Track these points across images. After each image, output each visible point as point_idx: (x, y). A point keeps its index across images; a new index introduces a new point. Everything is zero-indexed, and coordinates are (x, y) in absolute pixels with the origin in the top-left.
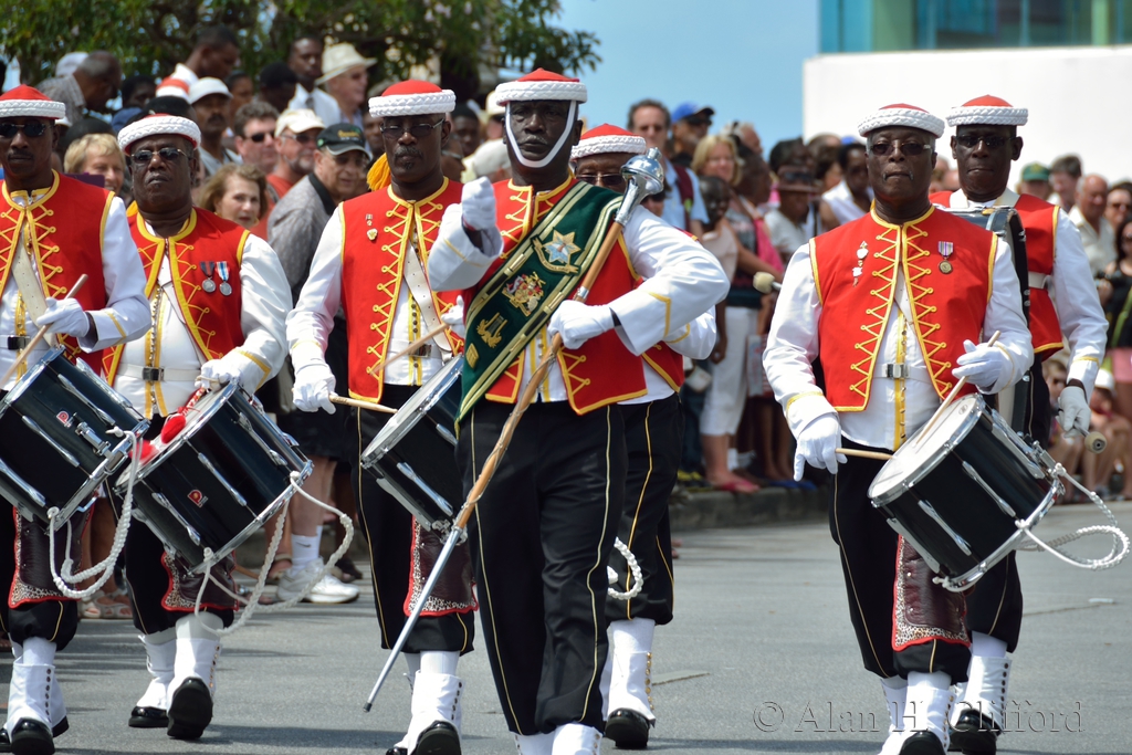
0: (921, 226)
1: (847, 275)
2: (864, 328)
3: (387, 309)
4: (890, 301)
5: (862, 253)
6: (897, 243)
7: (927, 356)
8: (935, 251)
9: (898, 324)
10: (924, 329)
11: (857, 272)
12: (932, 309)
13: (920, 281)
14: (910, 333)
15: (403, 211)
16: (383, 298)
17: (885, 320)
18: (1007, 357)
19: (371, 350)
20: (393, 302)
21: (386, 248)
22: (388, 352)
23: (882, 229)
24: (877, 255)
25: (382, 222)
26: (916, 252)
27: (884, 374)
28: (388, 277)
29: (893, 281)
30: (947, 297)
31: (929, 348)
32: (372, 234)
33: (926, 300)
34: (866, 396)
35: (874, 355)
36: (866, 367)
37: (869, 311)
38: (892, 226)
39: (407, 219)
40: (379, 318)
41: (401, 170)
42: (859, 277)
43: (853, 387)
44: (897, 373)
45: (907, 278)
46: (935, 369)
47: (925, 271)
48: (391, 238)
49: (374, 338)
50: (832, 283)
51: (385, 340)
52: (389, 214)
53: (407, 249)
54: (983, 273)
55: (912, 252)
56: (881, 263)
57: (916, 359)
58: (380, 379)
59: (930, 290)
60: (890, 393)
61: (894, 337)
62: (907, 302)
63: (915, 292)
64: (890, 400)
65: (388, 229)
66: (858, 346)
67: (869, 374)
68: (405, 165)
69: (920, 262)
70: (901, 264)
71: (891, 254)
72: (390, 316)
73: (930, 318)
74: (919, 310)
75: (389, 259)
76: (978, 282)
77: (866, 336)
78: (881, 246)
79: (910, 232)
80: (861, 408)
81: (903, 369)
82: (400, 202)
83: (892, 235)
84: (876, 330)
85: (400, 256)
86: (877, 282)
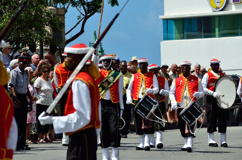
0: (189, 77)
1: (179, 84)
2: (181, 91)
3: (139, 88)
4: (184, 88)
5: (181, 81)
6: (186, 80)
7: (190, 95)
8: (191, 81)
9: (186, 91)
10: (189, 91)
11: (180, 84)
12: (190, 89)
13: (189, 85)
14: (187, 92)
15: (142, 75)
16: (139, 86)
17: (184, 90)
18: (201, 94)
19: (137, 93)
20: (140, 87)
21: (139, 80)
22: (139, 94)
23: (184, 78)
24: (183, 82)
25: (139, 76)
26: (188, 81)
27: (184, 98)
28: (139, 84)
29: (185, 85)
30: (192, 87)
31: (190, 94)
32: (138, 78)
33: (189, 87)
34: (181, 100)
35: (182, 95)
36: (181, 97)
37: (182, 89)
38: (185, 78)
39: (142, 76)
40: (138, 89)
41: (142, 70)
42: (181, 85)
43: (180, 99)
44: (186, 97)
45: (187, 85)
46: (191, 97)
47: (189, 84)
48: (140, 79)
49: (137, 92)
50: (177, 86)
51: (139, 92)
52: (140, 76)
53: (142, 80)
54: (197, 84)
55: (187, 81)
56: (184, 83)
57: (188, 95)
58: (138, 97)
59: (190, 86)
60: (185, 100)
61: (185, 92)
62: (187, 88)
63: (188, 86)
64: (185, 101)
65: (140, 78)
66: (180, 94)
67: (182, 98)
68: (142, 69)
69: (189, 82)
70: (186, 83)
71: (185, 81)
72: (139, 89)
73: (190, 90)
74: (188, 89)
75: (140, 81)
76: (197, 85)
77: (181, 92)
78: (184, 80)
79: (187, 79)
80: (181, 102)
81: (187, 97)
82: (141, 74)
83: (185, 79)
84: (183, 92)
85: (141, 81)
86: (183, 85)
